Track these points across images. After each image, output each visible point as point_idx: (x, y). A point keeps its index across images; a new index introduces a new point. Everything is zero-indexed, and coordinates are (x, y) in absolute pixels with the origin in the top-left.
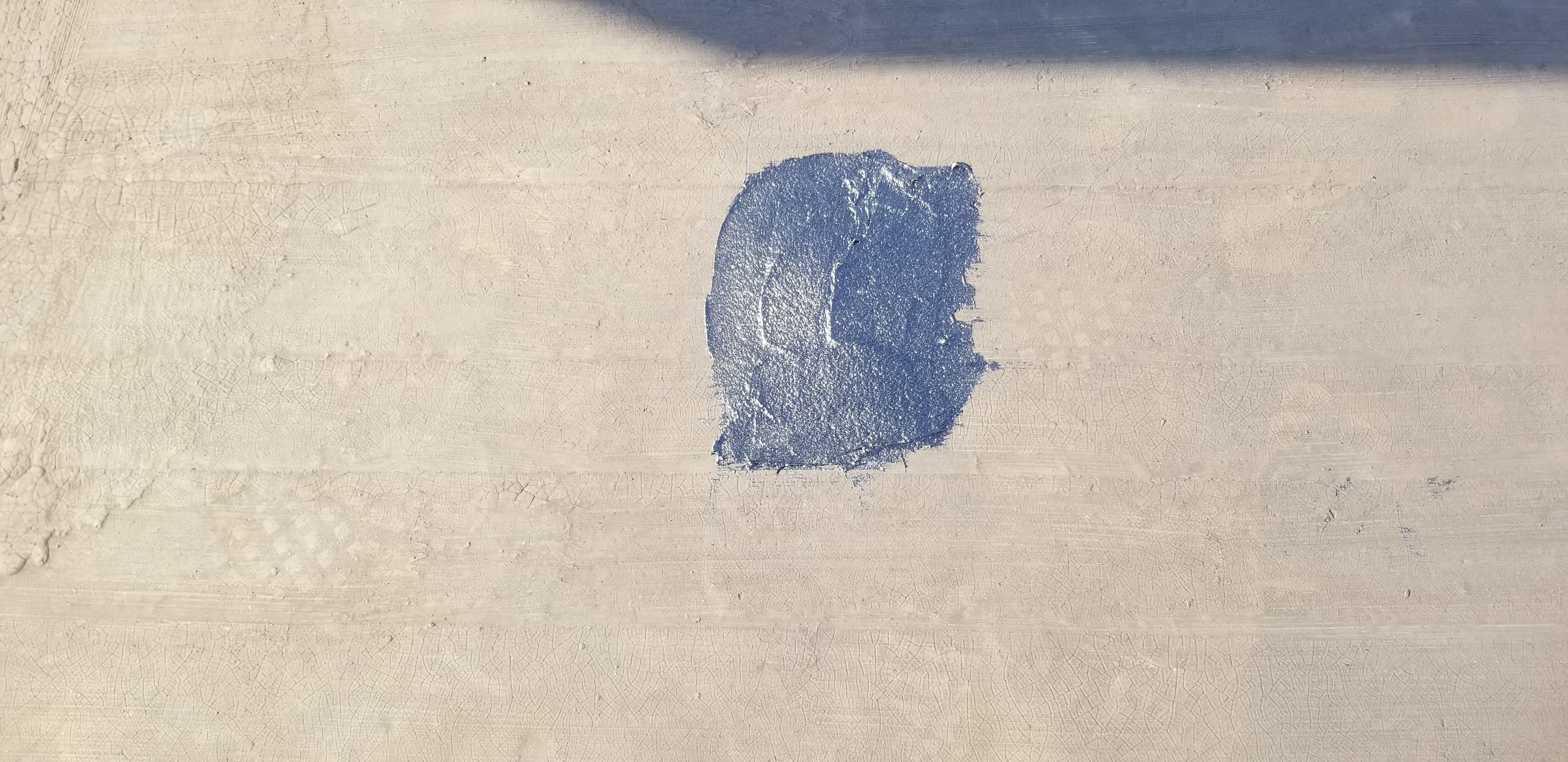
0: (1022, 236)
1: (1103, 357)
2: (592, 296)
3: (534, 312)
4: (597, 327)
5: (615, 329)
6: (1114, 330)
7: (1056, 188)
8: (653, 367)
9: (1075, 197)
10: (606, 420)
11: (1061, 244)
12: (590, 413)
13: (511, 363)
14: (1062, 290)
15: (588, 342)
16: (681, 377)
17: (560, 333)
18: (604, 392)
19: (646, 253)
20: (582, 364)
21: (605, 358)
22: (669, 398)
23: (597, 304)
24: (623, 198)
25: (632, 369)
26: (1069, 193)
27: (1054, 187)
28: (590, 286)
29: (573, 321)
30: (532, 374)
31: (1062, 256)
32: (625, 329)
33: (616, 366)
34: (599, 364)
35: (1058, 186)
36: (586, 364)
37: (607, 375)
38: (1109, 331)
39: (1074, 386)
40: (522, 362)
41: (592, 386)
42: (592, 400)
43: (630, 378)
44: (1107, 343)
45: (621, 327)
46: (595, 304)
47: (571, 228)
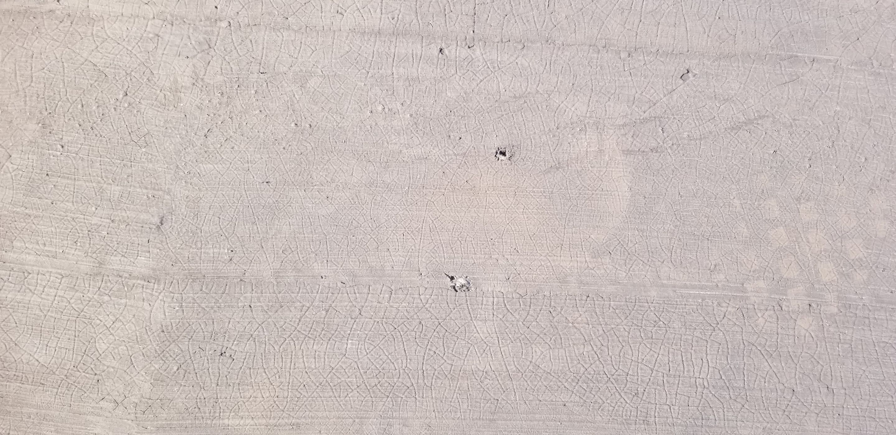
0: (750, 122)
1: (853, 296)
2: (154, 181)
3: (67, 201)
4: (158, 227)
5: (184, 230)
6: (868, 259)
7: (793, 59)
8: (238, 289)
9: (819, 72)
10: (164, 368)
11: (800, 136)
12: (142, 357)
13: (30, 276)
14: (802, 201)
15: (144, 249)
16: (277, 305)
17: (104, 233)
18: (164, 325)
19: (235, 120)
20: (134, 281)
21: (167, 274)
22: (258, 336)
23: (160, 193)
24: (205, 38)
25: (207, 291)
26: (810, 66)
27: (791, 57)
28: (151, 165)
29: (123, 217)
30: (60, 293)
31: (802, 153)
32: (199, 231)
33: (184, 286)
34: (159, 281)
35: (797, 56)
36: (139, 282)
37: (169, 300)
38: (861, 260)
39: (817, 336)
40: (47, 275)
41: (147, 315)
42: (146, 336)
43: (203, 305)
44: (860, 276)
45: (194, 228)
46: (156, 192)
47: (129, 79)
